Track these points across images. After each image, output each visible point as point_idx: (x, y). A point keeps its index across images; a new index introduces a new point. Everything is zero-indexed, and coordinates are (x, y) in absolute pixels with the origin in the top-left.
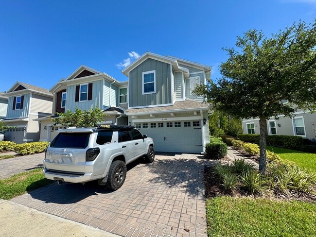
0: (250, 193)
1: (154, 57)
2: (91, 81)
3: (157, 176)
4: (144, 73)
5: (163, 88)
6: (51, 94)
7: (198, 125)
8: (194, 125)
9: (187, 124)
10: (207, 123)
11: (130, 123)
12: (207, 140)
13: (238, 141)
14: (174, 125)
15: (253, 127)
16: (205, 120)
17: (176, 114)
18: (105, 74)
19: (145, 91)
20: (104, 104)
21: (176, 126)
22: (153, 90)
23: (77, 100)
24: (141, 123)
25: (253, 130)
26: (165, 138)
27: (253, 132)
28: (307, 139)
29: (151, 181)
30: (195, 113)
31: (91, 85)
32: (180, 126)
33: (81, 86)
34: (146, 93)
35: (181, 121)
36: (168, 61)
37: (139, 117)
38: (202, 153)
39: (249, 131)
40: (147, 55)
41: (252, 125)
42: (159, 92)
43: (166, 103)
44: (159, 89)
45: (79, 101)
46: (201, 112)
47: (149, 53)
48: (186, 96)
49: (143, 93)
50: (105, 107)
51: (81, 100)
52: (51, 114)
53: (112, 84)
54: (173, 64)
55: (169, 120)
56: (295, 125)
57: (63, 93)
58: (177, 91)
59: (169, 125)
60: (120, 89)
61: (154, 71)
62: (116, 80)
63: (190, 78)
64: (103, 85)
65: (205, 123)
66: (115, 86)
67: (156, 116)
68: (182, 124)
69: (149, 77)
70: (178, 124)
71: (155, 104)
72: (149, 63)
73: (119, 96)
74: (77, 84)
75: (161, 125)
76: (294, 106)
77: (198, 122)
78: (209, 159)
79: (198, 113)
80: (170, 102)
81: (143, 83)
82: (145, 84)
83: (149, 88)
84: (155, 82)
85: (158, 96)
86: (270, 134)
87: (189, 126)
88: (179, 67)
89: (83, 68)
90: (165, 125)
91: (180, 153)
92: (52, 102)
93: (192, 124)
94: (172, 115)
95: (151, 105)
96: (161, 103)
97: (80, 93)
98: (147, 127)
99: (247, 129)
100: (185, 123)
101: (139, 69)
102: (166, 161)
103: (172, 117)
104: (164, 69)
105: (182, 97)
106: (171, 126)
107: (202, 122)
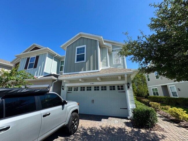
2: (38, 54)
4: (77, 47)
5: (92, 57)
6: (12, 65)
7: (122, 89)
8: (119, 89)
9: (113, 88)
10: (131, 87)
11: (63, 86)
12: (132, 103)
13: (155, 103)
14: (100, 88)
15: (157, 91)
16: (128, 84)
17: (103, 79)
18: (48, 48)
19: (77, 60)
20: (45, 71)
21: (102, 90)
22: (83, 60)
23: (26, 68)
24: (73, 86)
25: (157, 93)
26: (93, 101)
30: (120, 78)
31: (37, 57)
32: (105, 89)
33: (31, 58)
34: (78, 62)
35: (107, 85)
36: (95, 37)
37: (71, 81)
39: (154, 93)
40: (80, 35)
41: (156, 89)
42: (88, 61)
43: (94, 69)
44: (88, 59)
45: (27, 69)
46: (126, 76)
47: (82, 33)
48: (110, 66)
49: (76, 62)
50: (46, 73)
51: (29, 68)
53: (55, 57)
54: (99, 40)
55: (96, 84)
58: (103, 61)
59: (97, 88)
60: (61, 61)
61: (85, 46)
62: (57, 54)
63: (113, 53)
64: (46, 57)
65: (129, 87)
66: (57, 59)
67: (85, 80)
68: (108, 88)
69: (81, 50)
70: (104, 88)
71: (85, 70)
72: (81, 40)
73: (60, 66)
74: (28, 57)
75: (89, 88)
77: (122, 86)
80: (97, 69)
81: (76, 55)
82: (77, 55)
83: (80, 58)
84: (85, 53)
85: (87, 64)
86: (172, 96)
88: (104, 44)
89: (34, 45)
90: (93, 89)
93: (116, 88)
94: (98, 79)
95: (81, 71)
96: (90, 70)
97: (29, 63)
98: (77, 90)
99: (152, 92)
100: (111, 87)
101: (74, 45)
103: (98, 81)
104: (93, 44)
105: (107, 66)
106: (98, 90)
107: (126, 86)
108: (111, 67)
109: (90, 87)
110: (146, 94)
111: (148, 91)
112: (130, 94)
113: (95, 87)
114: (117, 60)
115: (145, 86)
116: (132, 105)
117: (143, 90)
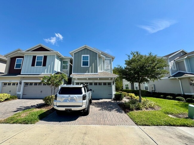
0: (139, 110)
1: (89, 48)
2: (46, 55)
3: (100, 108)
4: (82, 55)
5: (93, 64)
6: (5, 58)
7: (110, 85)
8: (108, 85)
10: (115, 84)
11: (73, 82)
12: (114, 92)
13: (125, 93)
14: (98, 84)
15: (128, 86)
16: (114, 82)
17: (101, 79)
21: (99, 85)
23: (33, 65)
24: (80, 82)
25: (128, 88)
26: (93, 91)
27: (128, 89)
28: (149, 92)
29: (100, 110)
31: (45, 57)
33: (37, 57)
34: (84, 66)
35: (102, 82)
36: (97, 51)
38: (112, 98)
39: (126, 88)
40: (85, 46)
41: (128, 85)
42: (91, 67)
43: (95, 72)
44: (91, 65)
46: (113, 78)
49: (82, 66)
50: (55, 71)
51: (36, 65)
52: (3, 73)
54: (99, 53)
55: (96, 81)
56: (145, 86)
57: (17, 59)
59: (96, 84)
60: (63, 61)
61: (89, 55)
62: (63, 56)
63: (105, 61)
64: (55, 58)
65: (113, 84)
66: (61, 59)
67: (89, 79)
68: (102, 84)
69: (86, 58)
71: (89, 72)
72: (86, 51)
73: (62, 65)
74: (35, 55)
76: (149, 79)
77: (110, 83)
78: (117, 100)
79: (111, 79)
80: (97, 72)
81: (82, 61)
83: (85, 64)
84: (89, 61)
85: (90, 68)
86: (135, 89)
87: (106, 85)
88: (101, 55)
89: (40, 45)
90: (93, 84)
91: (102, 99)
92: (6, 65)
93: (107, 84)
94: (98, 79)
95: (86, 73)
96: (92, 72)
97: (36, 61)
100: (104, 83)
101: (80, 53)
102: (97, 102)
104: (94, 55)
105: (102, 70)
106: (97, 85)
107: (112, 83)
108: (104, 71)
109: (92, 83)
110: (121, 88)
111: (123, 86)
112: (114, 87)
113: (95, 83)
114: (107, 66)
115: (121, 82)
116: (114, 93)
117: (120, 85)
